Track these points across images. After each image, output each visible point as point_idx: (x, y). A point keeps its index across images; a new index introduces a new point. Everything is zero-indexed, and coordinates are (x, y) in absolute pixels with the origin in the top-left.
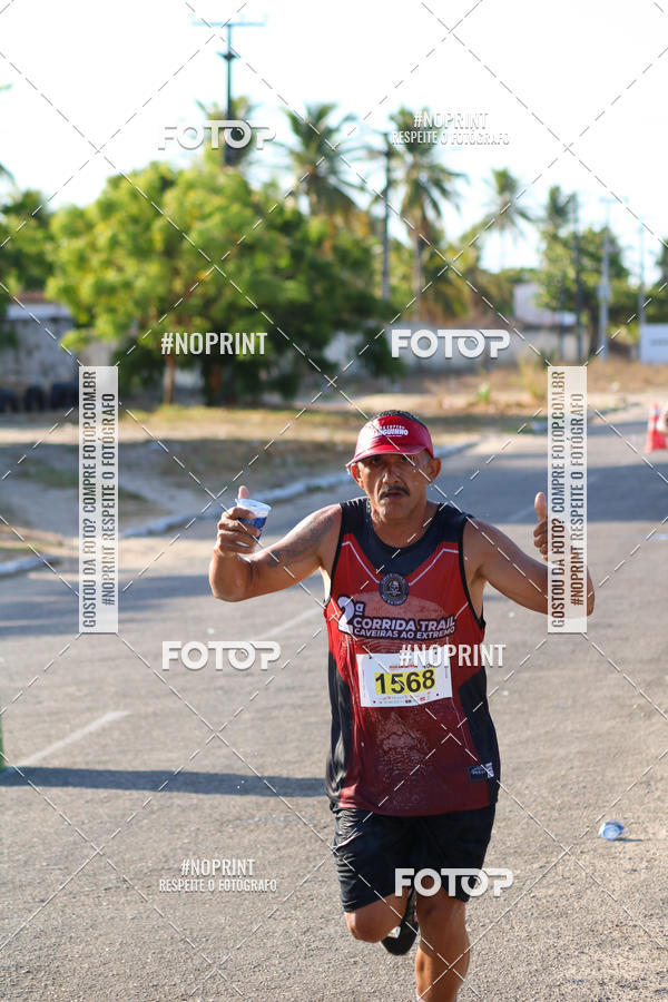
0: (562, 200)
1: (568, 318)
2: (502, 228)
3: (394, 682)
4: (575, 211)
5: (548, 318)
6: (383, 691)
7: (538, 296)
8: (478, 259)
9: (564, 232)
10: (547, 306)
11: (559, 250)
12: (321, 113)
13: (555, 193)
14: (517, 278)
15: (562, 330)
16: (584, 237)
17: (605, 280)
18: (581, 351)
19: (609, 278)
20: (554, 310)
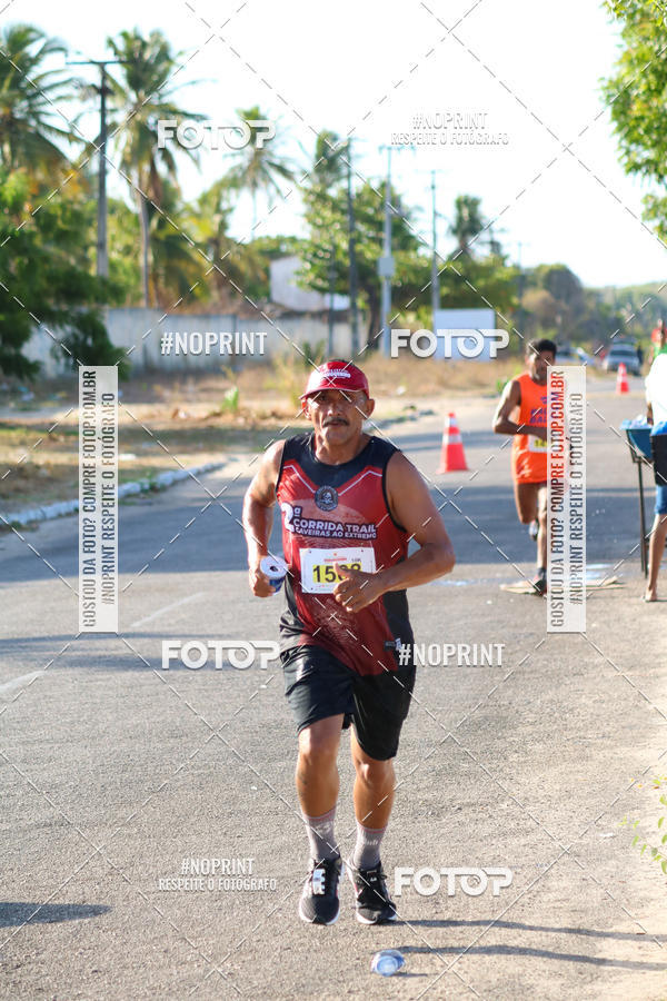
1: (341, 302)
2: (254, 185)
3: (327, 573)
4: (347, 164)
5: (315, 302)
6: (319, 580)
7: (299, 273)
8: (223, 226)
9: (333, 192)
10: (313, 286)
11: (327, 213)
13: (324, 141)
14: (274, 250)
15: (333, 317)
16: (359, 196)
17: (386, 252)
18: (355, 343)
19: (393, 249)
20: (322, 291)
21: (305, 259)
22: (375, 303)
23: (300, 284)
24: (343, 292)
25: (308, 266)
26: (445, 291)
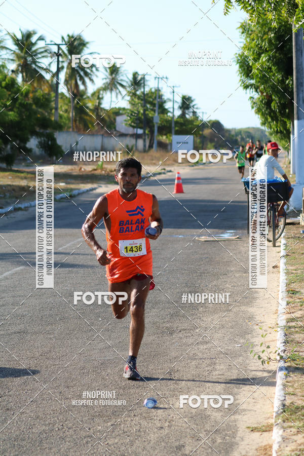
0: (139, 78)
1: (140, 131)
2: (112, 90)
4: (144, 83)
5: (131, 131)
7: (126, 121)
8: (100, 104)
9: (138, 93)
10: (130, 125)
11: (136, 100)
12: (28, 36)
13: (135, 75)
14: (117, 112)
15: (137, 136)
16: (147, 94)
17: (156, 114)
18: (145, 146)
19: (159, 113)
20: (133, 127)
21: (128, 116)
22: (152, 132)
23: (126, 124)
24: (141, 128)
25: (129, 118)
26: (177, 128)
